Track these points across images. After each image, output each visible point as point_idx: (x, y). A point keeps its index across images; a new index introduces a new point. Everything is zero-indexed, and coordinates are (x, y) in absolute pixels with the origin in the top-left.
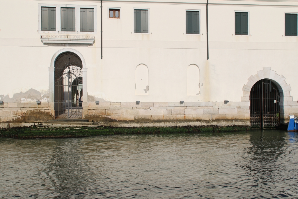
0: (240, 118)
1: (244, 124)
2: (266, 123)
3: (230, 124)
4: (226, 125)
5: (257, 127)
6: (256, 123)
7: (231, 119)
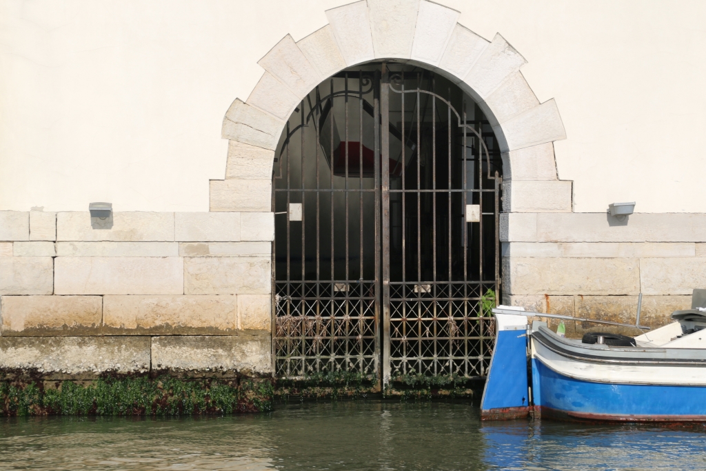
0: (196, 324)
1: (226, 361)
2: (404, 359)
3: (126, 359)
4: (99, 371)
5: (354, 383)
6: (347, 357)
7: (139, 328)
